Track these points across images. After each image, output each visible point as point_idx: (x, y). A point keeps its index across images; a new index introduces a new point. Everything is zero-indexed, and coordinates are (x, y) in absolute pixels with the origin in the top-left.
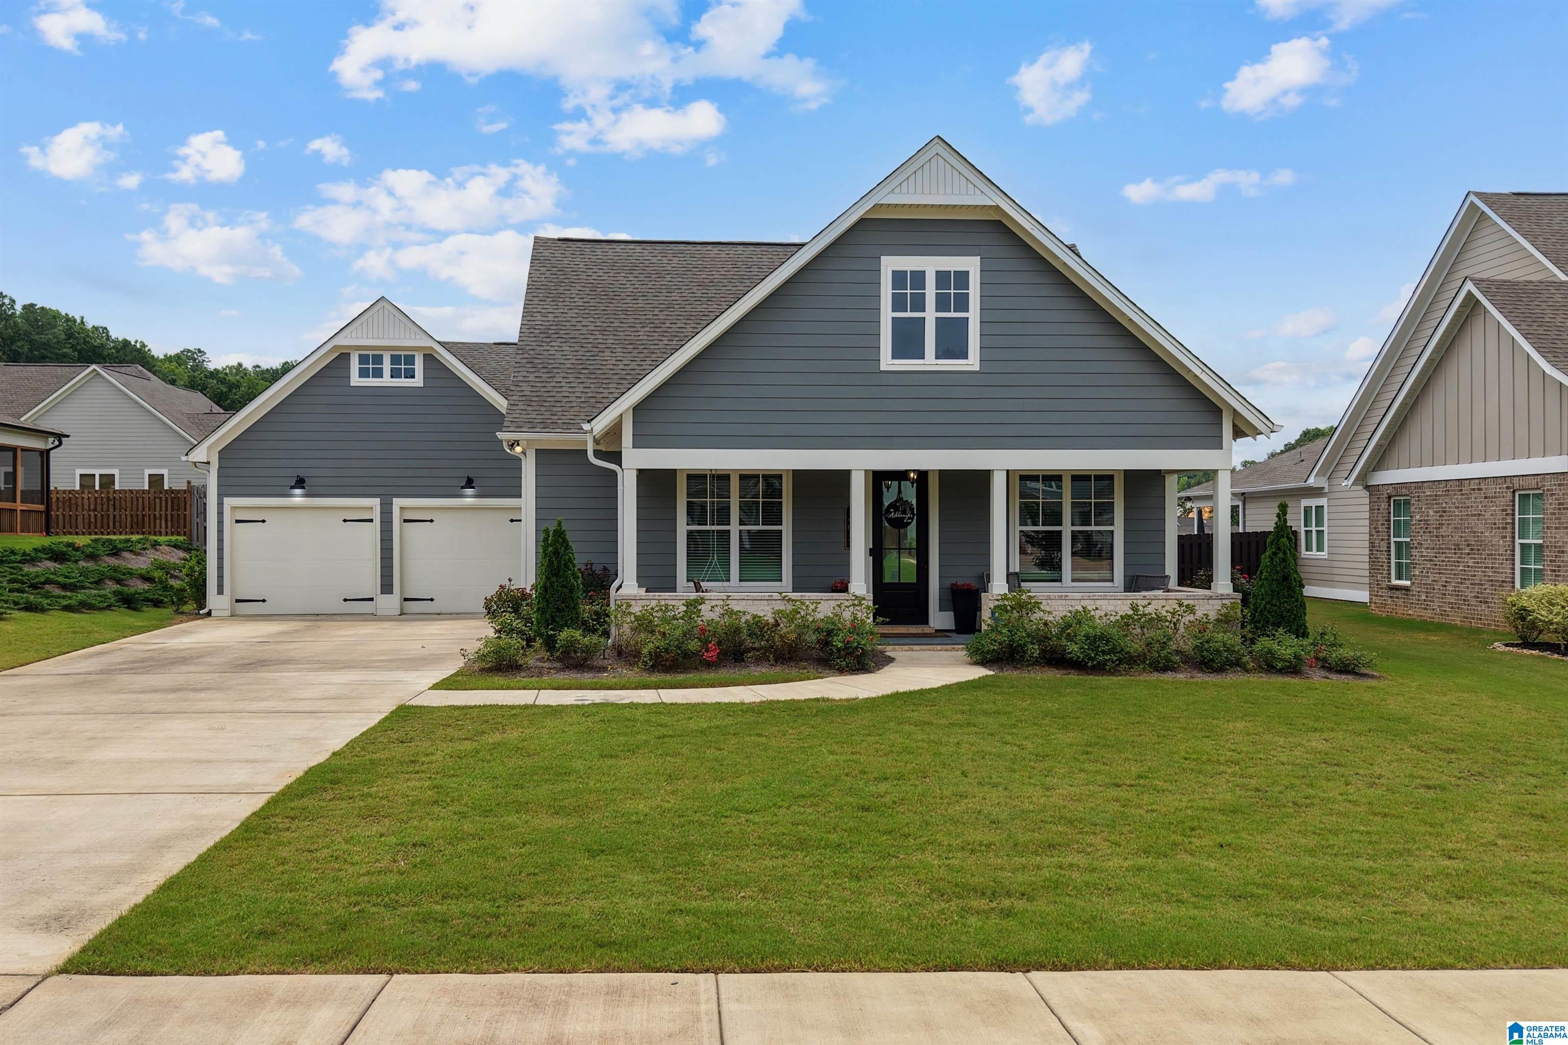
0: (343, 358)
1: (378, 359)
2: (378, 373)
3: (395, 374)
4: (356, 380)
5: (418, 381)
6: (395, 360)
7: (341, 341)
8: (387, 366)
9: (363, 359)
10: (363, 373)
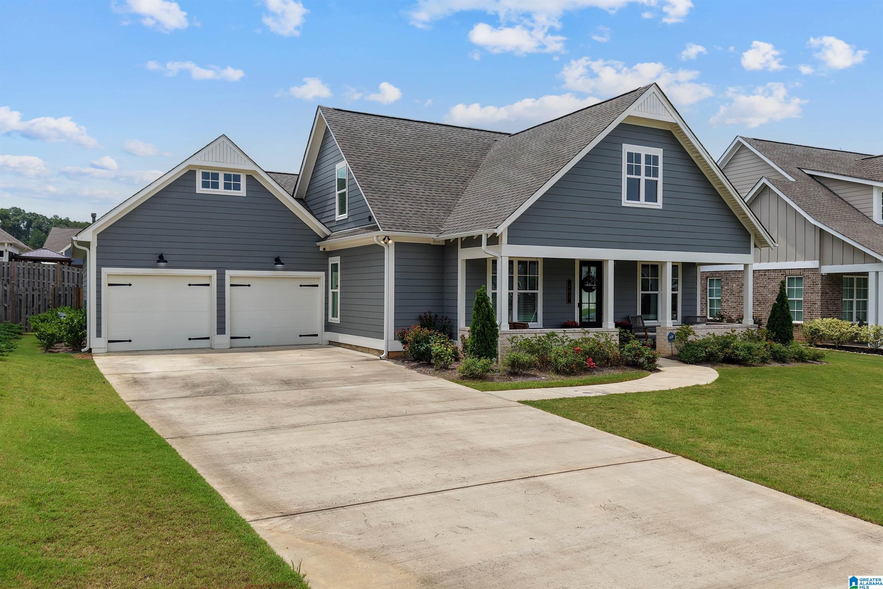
0: (190, 174)
1: (216, 176)
2: (216, 186)
3: (227, 187)
4: (200, 189)
5: (242, 192)
6: (227, 177)
7: (193, 162)
8: (221, 181)
9: (205, 175)
10: (205, 185)
